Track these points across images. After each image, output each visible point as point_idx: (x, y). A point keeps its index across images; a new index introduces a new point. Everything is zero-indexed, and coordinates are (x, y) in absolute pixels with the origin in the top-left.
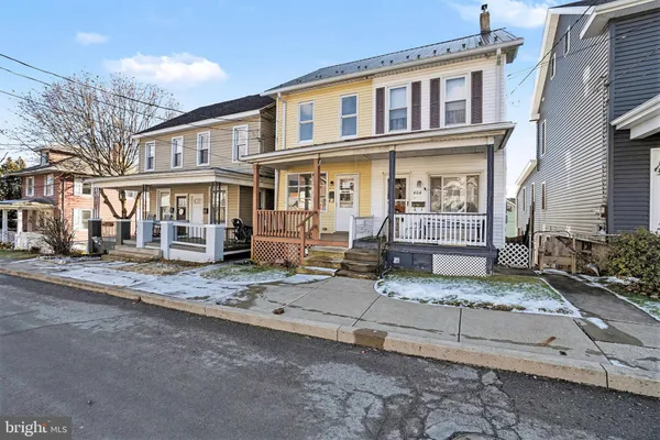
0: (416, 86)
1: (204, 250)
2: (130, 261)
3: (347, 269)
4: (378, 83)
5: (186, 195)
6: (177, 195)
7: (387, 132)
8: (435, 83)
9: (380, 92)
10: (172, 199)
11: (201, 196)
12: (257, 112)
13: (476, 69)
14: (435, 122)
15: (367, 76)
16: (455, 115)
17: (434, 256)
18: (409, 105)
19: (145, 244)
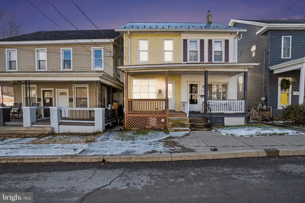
0: (202, 41)
1: (93, 124)
2: (25, 137)
3: (194, 127)
4: (184, 36)
5: (52, 89)
6: (42, 89)
7: (188, 61)
8: (210, 42)
9: (185, 41)
10: (38, 92)
11: (67, 91)
12: (113, 40)
13: (227, 38)
14: (210, 59)
15: (179, 32)
16: (219, 58)
17: (225, 118)
18: (199, 50)
19: (32, 124)
